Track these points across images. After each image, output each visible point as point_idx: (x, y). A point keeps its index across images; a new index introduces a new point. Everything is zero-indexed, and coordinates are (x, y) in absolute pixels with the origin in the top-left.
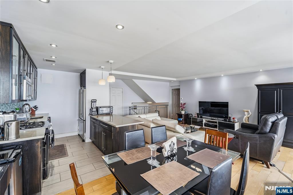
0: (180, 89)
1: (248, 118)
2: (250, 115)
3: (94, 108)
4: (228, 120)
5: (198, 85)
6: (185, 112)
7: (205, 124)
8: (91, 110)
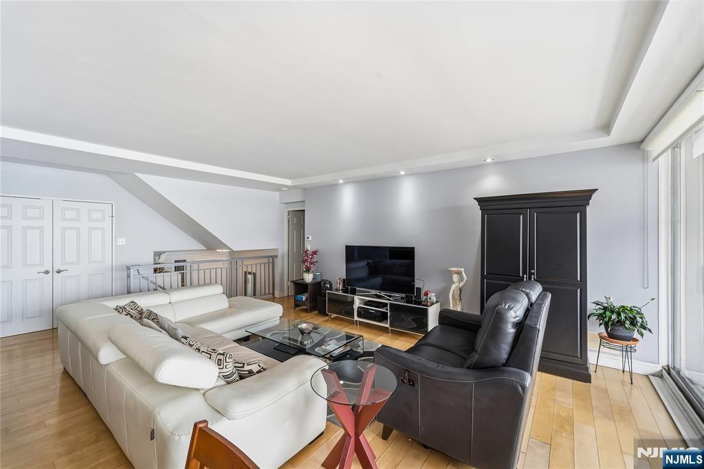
0: (304, 211)
1: (461, 290)
2: (464, 282)
4: (415, 297)
5: (348, 201)
6: (315, 275)
7: (358, 311)
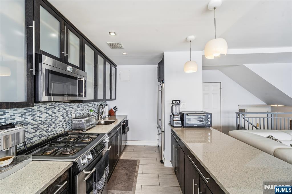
3: (176, 115)
8: (172, 118)
